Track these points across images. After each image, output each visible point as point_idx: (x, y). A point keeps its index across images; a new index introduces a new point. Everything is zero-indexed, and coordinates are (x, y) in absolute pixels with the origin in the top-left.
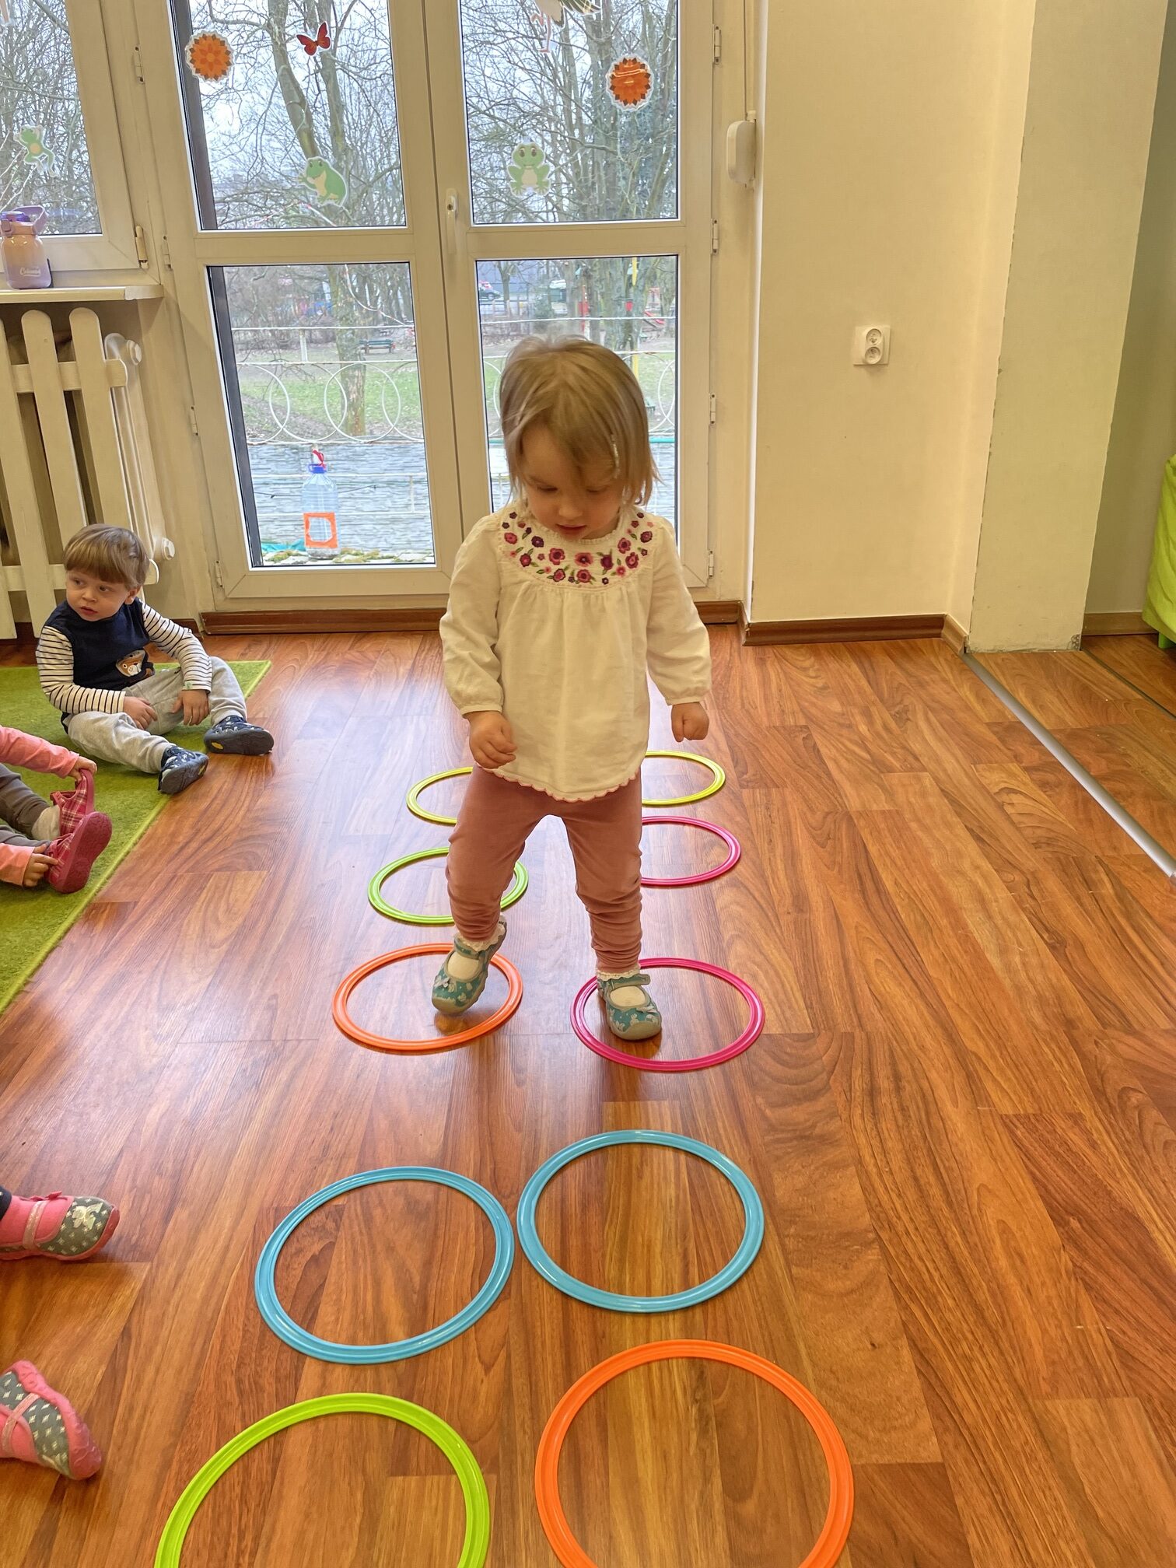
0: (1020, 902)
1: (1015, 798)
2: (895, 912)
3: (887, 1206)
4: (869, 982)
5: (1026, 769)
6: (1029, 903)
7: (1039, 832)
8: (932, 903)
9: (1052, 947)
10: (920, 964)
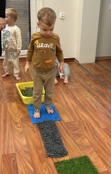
0: (97, 100)
1: (92, 85)
2: (81, 103)
3: (92, 142)
4: (80, 113)
5: (92, 81)
6: (98, 100)
7: (97, 90)
8: (85, 101)
9: (103, 106)
10: (86, 110)
